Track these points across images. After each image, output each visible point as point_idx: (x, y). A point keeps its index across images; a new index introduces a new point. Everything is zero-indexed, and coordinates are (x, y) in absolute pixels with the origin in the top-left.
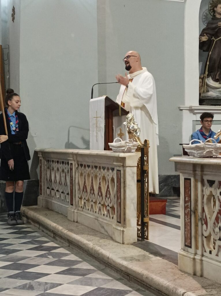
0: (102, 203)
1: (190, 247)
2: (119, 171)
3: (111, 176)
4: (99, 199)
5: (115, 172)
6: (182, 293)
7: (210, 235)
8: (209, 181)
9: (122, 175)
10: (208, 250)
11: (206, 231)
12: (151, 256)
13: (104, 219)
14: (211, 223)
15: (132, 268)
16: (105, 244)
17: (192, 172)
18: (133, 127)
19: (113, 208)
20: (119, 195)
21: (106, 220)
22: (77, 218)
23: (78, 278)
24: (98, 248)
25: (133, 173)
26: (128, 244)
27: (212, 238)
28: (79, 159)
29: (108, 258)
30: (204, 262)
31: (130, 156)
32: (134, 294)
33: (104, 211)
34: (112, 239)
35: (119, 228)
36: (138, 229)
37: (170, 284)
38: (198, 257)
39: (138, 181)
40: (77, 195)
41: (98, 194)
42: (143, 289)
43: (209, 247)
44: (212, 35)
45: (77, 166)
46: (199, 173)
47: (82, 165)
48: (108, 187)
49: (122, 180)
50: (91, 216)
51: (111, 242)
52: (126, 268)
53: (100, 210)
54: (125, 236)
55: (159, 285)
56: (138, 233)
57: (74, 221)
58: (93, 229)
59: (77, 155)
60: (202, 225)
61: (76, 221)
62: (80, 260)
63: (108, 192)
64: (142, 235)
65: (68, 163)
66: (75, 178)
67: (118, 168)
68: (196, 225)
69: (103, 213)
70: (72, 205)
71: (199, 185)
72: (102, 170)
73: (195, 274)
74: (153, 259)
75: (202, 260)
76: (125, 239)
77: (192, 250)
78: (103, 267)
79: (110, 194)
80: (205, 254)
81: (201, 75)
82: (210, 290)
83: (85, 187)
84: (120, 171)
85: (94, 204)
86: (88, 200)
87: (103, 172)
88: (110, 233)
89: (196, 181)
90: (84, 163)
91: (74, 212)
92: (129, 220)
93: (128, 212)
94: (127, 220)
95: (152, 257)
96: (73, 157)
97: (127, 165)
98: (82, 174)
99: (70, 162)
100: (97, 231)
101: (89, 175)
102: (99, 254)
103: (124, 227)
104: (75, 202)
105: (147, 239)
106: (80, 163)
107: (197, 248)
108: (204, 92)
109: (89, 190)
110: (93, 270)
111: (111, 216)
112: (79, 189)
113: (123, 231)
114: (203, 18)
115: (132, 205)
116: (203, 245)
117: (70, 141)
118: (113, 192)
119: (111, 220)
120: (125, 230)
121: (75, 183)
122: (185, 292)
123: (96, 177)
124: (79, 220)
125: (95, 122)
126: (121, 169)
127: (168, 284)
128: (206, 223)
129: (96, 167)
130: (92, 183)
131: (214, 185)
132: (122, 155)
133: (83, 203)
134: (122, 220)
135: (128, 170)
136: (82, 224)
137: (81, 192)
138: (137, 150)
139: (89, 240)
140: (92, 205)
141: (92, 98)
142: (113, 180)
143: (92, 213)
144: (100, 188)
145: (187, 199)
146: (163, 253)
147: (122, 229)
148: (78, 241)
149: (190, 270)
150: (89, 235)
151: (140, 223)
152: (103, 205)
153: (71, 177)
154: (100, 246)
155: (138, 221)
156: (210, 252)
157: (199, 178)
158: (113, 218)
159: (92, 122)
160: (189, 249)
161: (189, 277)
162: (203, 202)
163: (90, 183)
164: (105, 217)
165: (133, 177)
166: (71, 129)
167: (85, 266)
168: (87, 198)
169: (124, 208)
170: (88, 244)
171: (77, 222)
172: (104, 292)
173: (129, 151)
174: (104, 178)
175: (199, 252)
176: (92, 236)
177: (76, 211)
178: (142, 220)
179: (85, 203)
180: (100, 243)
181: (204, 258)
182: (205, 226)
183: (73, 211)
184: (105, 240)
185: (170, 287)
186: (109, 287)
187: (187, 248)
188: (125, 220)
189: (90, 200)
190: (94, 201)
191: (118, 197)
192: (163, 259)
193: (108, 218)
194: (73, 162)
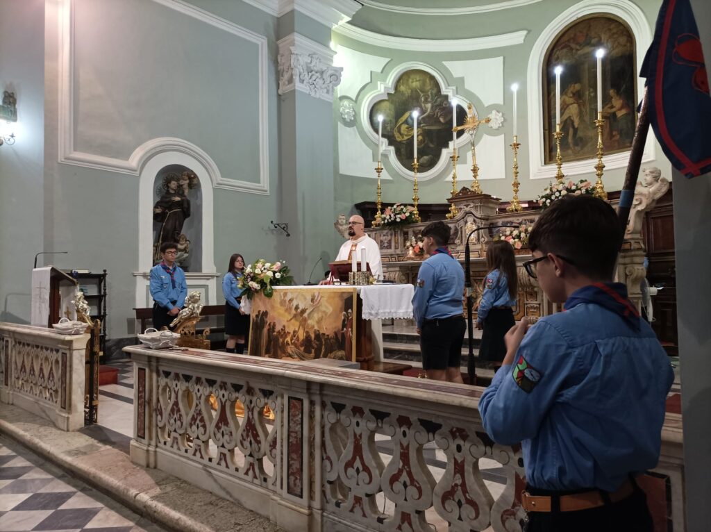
0: (44, 385)
1: (144, 438)
2: (64, 354)
3: (55, 358)
4: (40, 381)
5: (60, 354)
6: (134, 495)
7: (165, 425)
8: (164, 372)
9: (68, 359)
10: (162, 441)
11: (160, 422)
12: (100, 445)
13: (45, 403)
14: (166, 414)
15: (77, 466)
16: (45, 433)
17: (146, 363)
18: (83, 306)
19: (56, 391)
20: (63, 379)
21: (48, 404)
22: (13, 400)
23: (9, 482)
24: (36, 440)
25: (82, 356)
26: (73, 431)
27: (167, 428)
28: (17, 336)
29: (49, 453)
30: (158, 454)
31: (77, 339)
32: (79, 496)
33: (46, 393)
34: (55, 426)
35: (64, 415)
36: (85, 411)
37: (121, 485)
38: (152, 449)
39: (86, 363)
40: (14, 374)
41: (40, 376)
42: (90, 488)
43: (164, 437)
44: (166, 208)
45: (13, 343)
46: (154, 364)
47: (20, 343)
48: (51, 369)
49: (68, 363)
50: (30, 398)
51: (54, 430)
52: (70, 465)
53: (41, 392)
54: (70, 422)
55: (108, 485)
56: (85, 416)
57: (8, 404)
58: (31, 413)
59: (14, 332)
60: (157, 415)
61: (11, 402)
62: (14, 454)
63: (51, 375)
64: (91, 418)
65: (3, 339)
66: (11, 356)
67: (64, 351)
68: (151, 416)
69: (44, 396)
70: (7, 385)
71: (154, 376)
72: (44, 350)
73: (148, 466)
74: (102, 449)
75: (155, 452)
76: (70, 426)
77: (146, 441)
78: (41, 461)
79: (53, 377)
80: (159, 445)
81: (154, 243)
82: (163, 486)
83: (23, 366)
84: (66, 354)
85: (33, 386)
86: (27, 381)
87: (46, 353)
88: (53, 419)
89: (151, 371)
90: (22, 341)
91: (9, 393)
92: (75, 406)
93: (74, 397)
94: (73, 406)
95: (101, 447)
96: (9, 334)
97: (74, 348)
98: (19, 353)
99: (5, 339)
100: (37, 416)
101: (28, 354)
102: (37, 448)
103: (69, 413)
104: (11, 383)
105: (96, 421)
106: (17, 340)
107: (150, 438)
108: (157, 259)
109: (28, 370)
110: (30, 467)
111: (55, 400)
112: (16, 368)
113: (68, 418)
114: (157, 191)
115: (79, 389)
116: (157, 436)
117: (7, 311)
118: (57, 374)
119: (55, 404)
120: (70, 416)
121: (11, 362)
122: (138, 494)
123: (37, 356)
124: (15, 402)
125: (38, 292)
126: (67, 352)
127: (118, 484)
128: (161, 414)
129: (37, 347)
130: (32, 363)
131: (169, 377)
132: (68, 338)
133: (20, 383)
134: (67, 405)
135: (75, 353)
136: (19, 407)
137: (19, 371)
138: (86, 332)
139: (25, 430)
140: (31, 387)
141: (35, 267)
142: (57, 362)
143: (31, 395)
144: (41, 370)
145: (141, 389)
146: (113, 439)
147: (66, 415)
148: (12, 432)
149: (143, 462)
150: (26, 422)
151: (88, 406)
152: (45, 388)
153: (7, 355)
154: (40, 438)
155: (86, 404)
156: (165, 443)
157: (154, 368)
158: (56, 402)
159: (35, 292)
160: (142, 440)
161: (141, 471)
162: (158, 393)
163: (30, 362)
164: (47, 401)
165: (81, 360)
166: (9, 298)
167: (19, 462)
168: (25, 379)
169: (70, 393)
170: (24, 436)
171: (12, 404)
172: (42, 500)
173: (77, 333)
174: (47, 359)
175: (153, 443)
176: (29, 424)
177: (11, 392)
178: (91, 403)
179: (22, 384)
180: (39, 432)
181: (158, 450)
182: (159, 417)
183: (7, 392)
184: (47, 427)
185: (121, 489)
186: (48, 491)
187: (139, 439)
188: (70, 405)
189: (30, 381)
190: (34, 382)
191: (64, 382)
192: (113, 447)
193: (50, 402)
194: (9, 340)
